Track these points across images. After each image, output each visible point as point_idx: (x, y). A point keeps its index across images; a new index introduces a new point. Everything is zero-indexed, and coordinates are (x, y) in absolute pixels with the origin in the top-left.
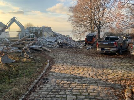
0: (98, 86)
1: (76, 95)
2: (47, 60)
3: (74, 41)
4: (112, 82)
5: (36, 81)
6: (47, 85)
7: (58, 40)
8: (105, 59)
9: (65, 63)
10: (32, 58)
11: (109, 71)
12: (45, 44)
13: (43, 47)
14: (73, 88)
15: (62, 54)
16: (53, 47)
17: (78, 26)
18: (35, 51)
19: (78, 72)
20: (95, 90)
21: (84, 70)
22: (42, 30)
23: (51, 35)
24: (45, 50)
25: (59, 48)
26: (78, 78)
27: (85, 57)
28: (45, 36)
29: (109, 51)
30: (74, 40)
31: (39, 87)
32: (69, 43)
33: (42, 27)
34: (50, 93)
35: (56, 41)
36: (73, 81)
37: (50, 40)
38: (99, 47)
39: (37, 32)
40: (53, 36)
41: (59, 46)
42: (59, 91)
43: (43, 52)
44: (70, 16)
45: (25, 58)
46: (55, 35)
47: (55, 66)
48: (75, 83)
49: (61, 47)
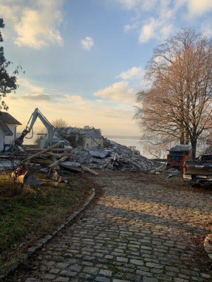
0: (168, 226)
1: (133, 232)
2: (90, 189)
3: (145, 159)
4: (194, 226)
5: (76, 213)
6: (93, 219)
7: (112, 155)
8: (198, 195)
9: (122, 195)
10: (66, 181)
11: (196, 212)
12: (87, 161)
13: (83, 166)
14: (130, 225)
15: (118, 181)
16: (101, 167)
17: (153, 128)
18: (69, 172)
19: (143, 209)
20: (162, 230)
21: (152, 207)
22: (83, 135)
23: (100, 145)
24: (87, 172)
25: (114, 170)
26: (140, 216)
27: (160, 190)
28: (87, 145)
29: (207, 181)
30: (144, 157)
31: (81, 219)
32: (134, 163)
33: (82, 127)
34: (97, 227)
35: (108, 156)
36: (132, 219)
37: (96, 154)
38: (188, 172)
39: (75, 138)
40: (102, 145)
41: (114, 165)
42: (110, 226)
43: (84, 176)
44: (139, 110)
45: (55, 181)
46: (107, 144)
47: (104, 197)
48: (135, 221)
49: (116, 169)
